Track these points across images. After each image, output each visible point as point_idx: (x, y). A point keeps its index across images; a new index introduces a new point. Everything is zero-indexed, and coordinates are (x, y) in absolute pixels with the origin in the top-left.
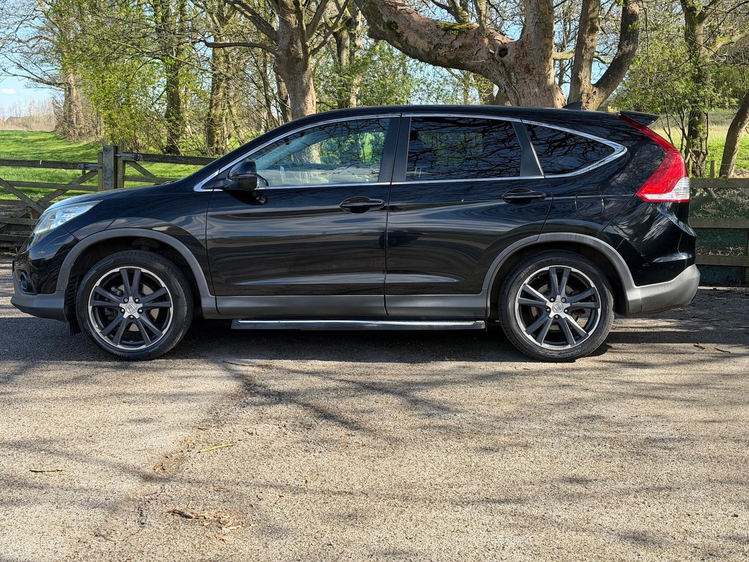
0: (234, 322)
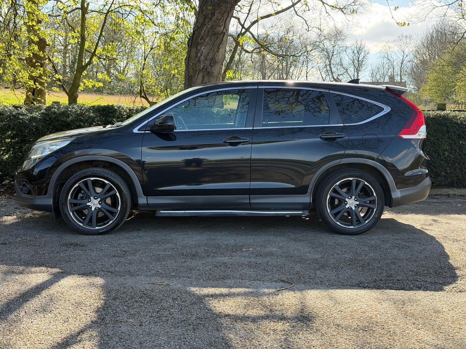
0: (158, 212)
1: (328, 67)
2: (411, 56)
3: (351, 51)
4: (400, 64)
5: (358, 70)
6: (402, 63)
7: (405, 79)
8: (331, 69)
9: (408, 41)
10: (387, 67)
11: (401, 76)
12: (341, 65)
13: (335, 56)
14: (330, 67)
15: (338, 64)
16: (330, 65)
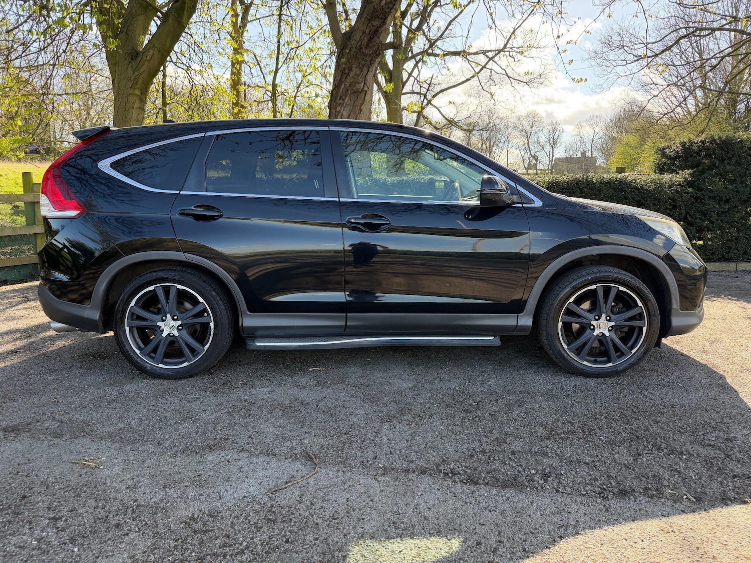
1: (527, 145)
2: (601, 133)
3: (547, 131)
4: (591, 141)
5: (553, 147)
6: (593, 140)
7: (595, 154)
8: (529, 147)
9: (598, 120)
10: (579, 143)
11: (592, 151)
12: (538, 143)
13: (533, 136)
14: (528, 145)
15: (535, 143)
16: (528, 143)
